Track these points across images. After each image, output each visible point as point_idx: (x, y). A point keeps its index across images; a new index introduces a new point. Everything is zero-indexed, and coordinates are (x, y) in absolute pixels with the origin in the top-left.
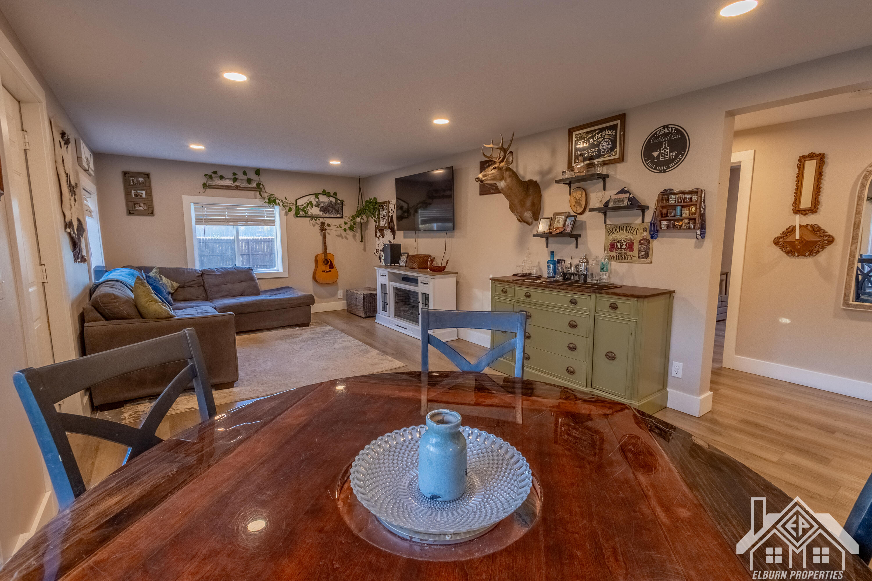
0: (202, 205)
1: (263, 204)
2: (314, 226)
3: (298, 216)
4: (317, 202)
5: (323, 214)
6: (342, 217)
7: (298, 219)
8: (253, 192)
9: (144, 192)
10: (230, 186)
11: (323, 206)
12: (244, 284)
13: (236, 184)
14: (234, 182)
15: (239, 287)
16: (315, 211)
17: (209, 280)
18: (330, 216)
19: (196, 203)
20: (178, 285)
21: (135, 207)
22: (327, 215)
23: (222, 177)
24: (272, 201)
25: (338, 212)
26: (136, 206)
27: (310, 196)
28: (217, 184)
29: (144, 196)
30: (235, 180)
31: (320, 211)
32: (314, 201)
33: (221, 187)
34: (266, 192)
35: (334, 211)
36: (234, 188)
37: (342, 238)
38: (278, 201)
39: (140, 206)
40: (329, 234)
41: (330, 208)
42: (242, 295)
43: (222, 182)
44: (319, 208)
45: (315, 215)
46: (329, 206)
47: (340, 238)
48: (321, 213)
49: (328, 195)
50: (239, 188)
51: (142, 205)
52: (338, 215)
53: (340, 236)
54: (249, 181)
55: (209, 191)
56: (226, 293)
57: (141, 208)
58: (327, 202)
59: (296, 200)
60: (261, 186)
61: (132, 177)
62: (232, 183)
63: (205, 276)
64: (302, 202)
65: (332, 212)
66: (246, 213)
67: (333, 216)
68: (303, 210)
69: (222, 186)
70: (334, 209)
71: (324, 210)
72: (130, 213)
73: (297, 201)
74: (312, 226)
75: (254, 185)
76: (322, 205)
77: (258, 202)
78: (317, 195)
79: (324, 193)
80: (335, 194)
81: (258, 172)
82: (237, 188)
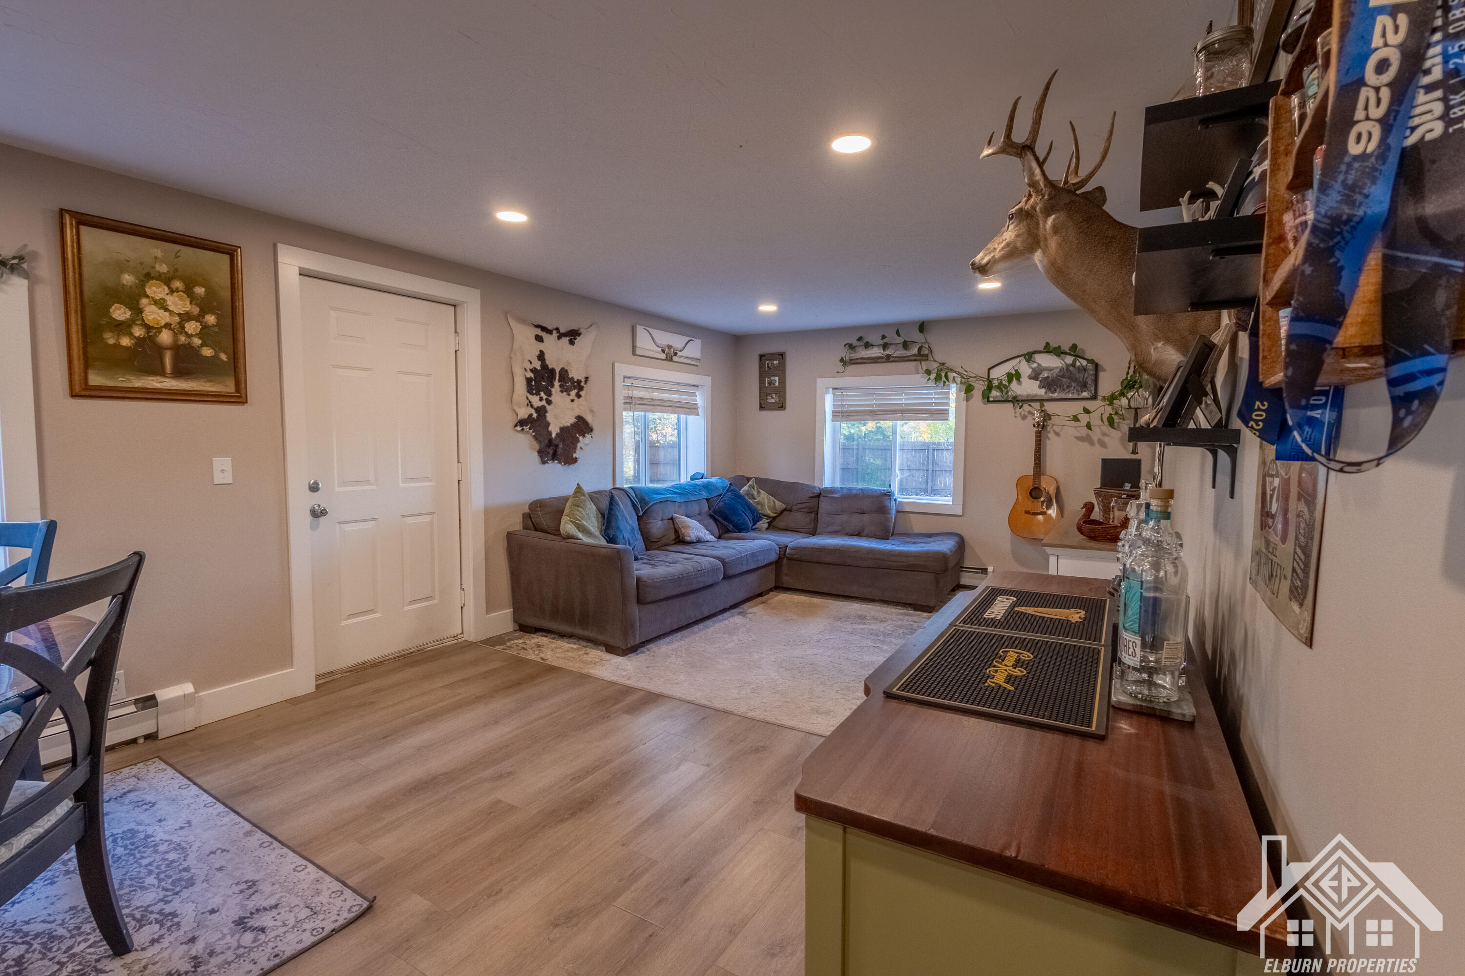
0: (842, 391)
1: (927, 383)
2: (1024, 418)
3: (991, 399)
4: (1034, 370)
5: (1046, 393)
6: (1094, 397)
7: (990, 405)
8: (914, 363)
9: (777, 379)
10: (879, 358)
11: (1048, 377)
12: (866, 518)
13: (887, 352)
14: (884, 350)
15: (856, 521)
16: (1028, 387)
17: (825, 506)
18: (1063, 396)
19: (835, 389)
20: (784, 506)
21: (767, 399)
22: (1055, 395)
23: (867, 345)
24: (941, 376)
25: (1084, 386)
26: (769, 397)
27: (1017, 360)
28: (860, 356)
29: (777, 384)
30: (885, 346)
31: (1040, 387)
32: (1025, 369)
33: (865, 361)
34: (935, 361)
35: (1073, 384)
36: (884, 360)
37: (1092, 443)
38: (951, 375)
39: (772, 398)
40: (1057, 434)
41: (1065, 380)
42: (858, 534)
43: (869, 352)
44: (1038, 382)
45: (1028, 396)
46: (1063, 376)
47: (1086, 445)
48: (1042, 392)
49: (1058, 352)
50: (891, 359)
51: (774, 396)
52: (1085, 394)
53: (1088, 439)
54: (906, 345)
55: (851, 368)
56: (838, 528)
57: (773, 401)
58: (1056, 368)
59: (989, 370)
60: (925, 351)
61: (767, 360)
62: (882, 352)
63: (822, 499)
64: (999, 373)
65: (1068, 387)
66: (902, 399)
67: (1070, 396)
68: (1000, 387)
69: (868, 359)
70: (1076, 380)
71: (1050, 384)
72: (762, 408)
73: (991, 371)
74: (1019, 418)
75: (915, 351)
76: (1046, 375)
77: (920, 379)
78: (1029, 357)
79: (1048, 349)
80: (1074, 347)
81: (922, 327)
82: (888, 359)
